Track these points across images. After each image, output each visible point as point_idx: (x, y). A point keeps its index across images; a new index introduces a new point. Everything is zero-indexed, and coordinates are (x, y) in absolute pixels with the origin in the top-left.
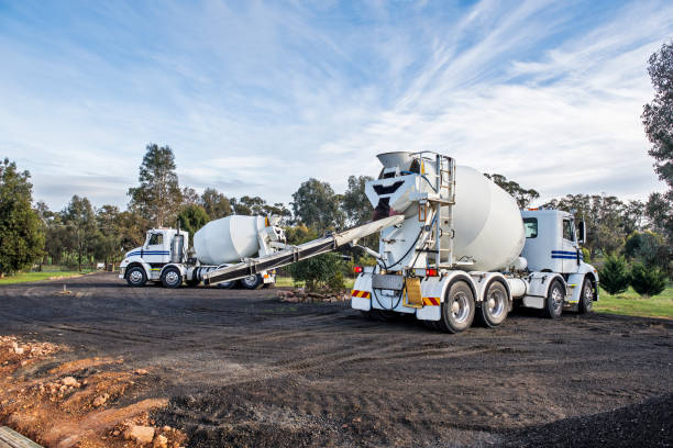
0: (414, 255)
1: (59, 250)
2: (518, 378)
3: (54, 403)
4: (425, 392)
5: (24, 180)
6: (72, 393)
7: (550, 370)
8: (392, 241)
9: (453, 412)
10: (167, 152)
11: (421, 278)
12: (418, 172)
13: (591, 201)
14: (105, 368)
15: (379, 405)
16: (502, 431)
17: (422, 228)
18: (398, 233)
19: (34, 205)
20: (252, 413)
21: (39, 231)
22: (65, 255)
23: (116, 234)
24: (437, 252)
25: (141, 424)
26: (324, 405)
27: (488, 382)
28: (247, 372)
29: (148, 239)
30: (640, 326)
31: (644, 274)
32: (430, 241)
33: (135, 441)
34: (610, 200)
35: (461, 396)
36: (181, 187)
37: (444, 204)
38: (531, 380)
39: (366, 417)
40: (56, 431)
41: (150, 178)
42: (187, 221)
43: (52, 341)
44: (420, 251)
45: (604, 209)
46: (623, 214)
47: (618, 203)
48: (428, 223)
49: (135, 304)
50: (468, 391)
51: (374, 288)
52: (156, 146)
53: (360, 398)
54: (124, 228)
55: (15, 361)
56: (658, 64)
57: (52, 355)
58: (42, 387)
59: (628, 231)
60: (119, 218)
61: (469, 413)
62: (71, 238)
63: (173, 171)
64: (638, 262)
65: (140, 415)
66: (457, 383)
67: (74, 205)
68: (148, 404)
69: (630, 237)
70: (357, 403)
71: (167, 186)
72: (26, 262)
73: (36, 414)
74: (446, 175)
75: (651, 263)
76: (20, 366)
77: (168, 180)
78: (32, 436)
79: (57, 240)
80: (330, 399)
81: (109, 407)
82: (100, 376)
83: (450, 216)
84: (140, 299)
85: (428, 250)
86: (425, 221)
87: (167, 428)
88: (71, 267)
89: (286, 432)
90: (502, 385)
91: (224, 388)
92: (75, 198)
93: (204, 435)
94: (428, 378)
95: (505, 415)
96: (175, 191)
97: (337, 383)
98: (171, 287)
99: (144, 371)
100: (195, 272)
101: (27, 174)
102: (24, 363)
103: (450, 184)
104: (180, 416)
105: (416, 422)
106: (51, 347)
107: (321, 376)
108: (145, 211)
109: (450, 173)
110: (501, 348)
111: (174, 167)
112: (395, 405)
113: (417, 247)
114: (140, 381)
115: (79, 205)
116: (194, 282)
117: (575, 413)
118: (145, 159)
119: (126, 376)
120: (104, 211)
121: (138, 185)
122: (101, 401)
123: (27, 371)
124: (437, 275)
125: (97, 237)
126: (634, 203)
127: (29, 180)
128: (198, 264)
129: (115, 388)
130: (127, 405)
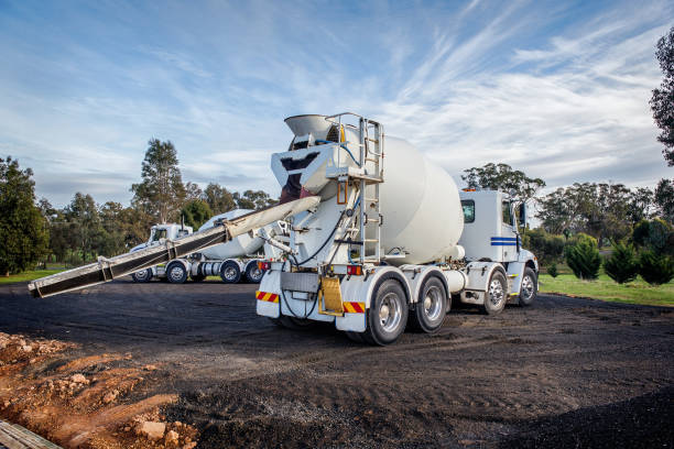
0: (332, 247)
1: (63, 247)
2: (530, 368)
3: (64, 401)
4: (435, 383)
5: (26, 178)
6: (82, 390)
7: (562, 360)
8: (304, 230)
9: (465, 403)
10: (169, 147)
11: (341, 277)
12: (337, 141)
13: (598, 190)
14: (114, 364)
15: (390, 398)
16: (514, 422)
17: (343, 214)
18: (313, 219)
19: (37, 203)
20: (263, 407)
21: (42, 229)
22: (70, 253)
23: (120, 231)
24: (361, 243)
25: (151, 420)
26: (335, 398)
27: (498, 373)
28: (255, 366)
29: (152, 234)
30: (651, 314)
31: (652, 262)
32: (353, 229)
33: (146, 436)
34: (617, 188)
35: (473, 388)
36: (184, 182)
37: (370, 182)
38: (542, 370)
39: (376, 409)
40: (67, 428)
41: (152, 174)
42: (191, 216)
43: (61, 339)
44: (339, 242)
45: (611, 197)
46: (630, 201)
47: (626, 191)
48: (350, 206)
49: (142, 300)
50: (479, 382)
51: (283, 290)
52: (158, 142)
53: (371, 391)
54: (128, 225)
55: (24, 359)
56: (667, 49)
57: (60, 352)
58: (51, 384)
59: (636, 219)
60: (122, 215)
61: (481, 404)
62: (75, 235)
63: (176, 166)
64: (647, 250)
65: (151, 411)
66: (467, 374)
67: (77, 202)
68: (158, 399)
69: (638, 225)
70: (368, 396)
71: (170, 181)
72: (31, 260)
73: (46, 411)
74: (372, 146)
75: (660, 251)
76: (29, 364)
77: (170, 175)
78: (44, 433)
79: (61, 237)
80: (340, 393)
81: (119, 403)
82: (109, 373)
83: (377, 196)
84: (146, 295)
85: (349, 241)
86: (345, 203)
87: (178, 423)
88: (75, 263)
89: (298, 426)
90: (513, 375)
91: (233, 383)
92: (78, 195)
93: (215, 429)
94: (439, 370)
95: (518, 406)
96: (178, 186)
97: (347, 376)
98: (176, 282)
99: (153, 367)
100: (200, 267)
101: (29, 171)
102: (34, 360)
103: (377, 157)
104: (190, 411)
105: (428, 414)
106: (59, 345)
107: (330, 369)
108: (149, 207)
109: (377, 142)
110: (510, 338)
111: (176, 162)
112: (406, 397)
113: (337, 237)
114: (150, 376)
115: (82, 203)
116: (199, 278)
117: (588, 403)
118: (147, 154)
119: (135, 372)
120: (107, 207)
121: (141, 181)
122: (111, 397)
123: (36, 368)
124: (362, 274)
125: (101, 234)
126: (642, 191)
127: (31, 178)
128: (203, 259)
129: (125, 384)
130: (137, 401)
